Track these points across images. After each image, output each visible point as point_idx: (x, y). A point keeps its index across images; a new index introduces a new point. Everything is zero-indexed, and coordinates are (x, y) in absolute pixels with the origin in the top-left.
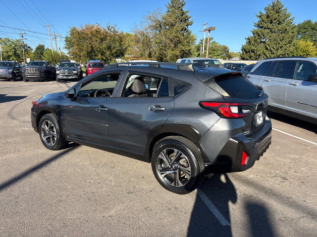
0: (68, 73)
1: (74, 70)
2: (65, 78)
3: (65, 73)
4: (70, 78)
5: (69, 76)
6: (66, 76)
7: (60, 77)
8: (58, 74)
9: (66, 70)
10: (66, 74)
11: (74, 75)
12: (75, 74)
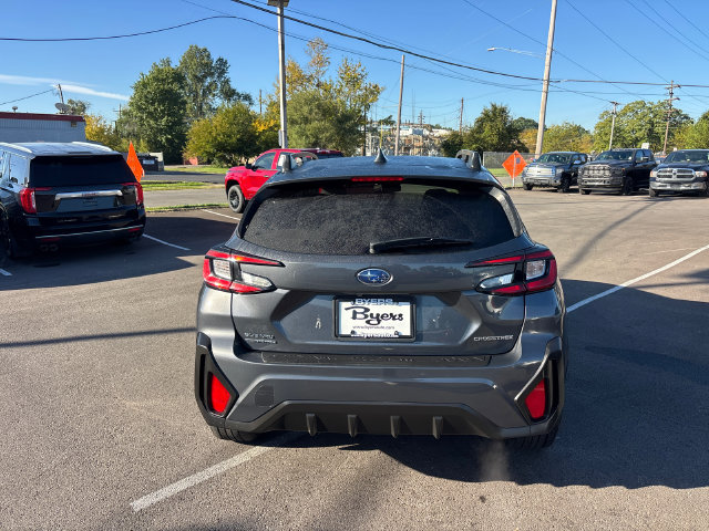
0: (678, 177)
1: (696, 169)
2: (669, 188)
3: (670, 177)
4: (682, 188)
5: (679, 183)
6: (672, 183)
7: (656, 185)
8: (654, 180)
9: (675, 170)
10: (674, 179)
11: (693, 182)
12: (697, 180)
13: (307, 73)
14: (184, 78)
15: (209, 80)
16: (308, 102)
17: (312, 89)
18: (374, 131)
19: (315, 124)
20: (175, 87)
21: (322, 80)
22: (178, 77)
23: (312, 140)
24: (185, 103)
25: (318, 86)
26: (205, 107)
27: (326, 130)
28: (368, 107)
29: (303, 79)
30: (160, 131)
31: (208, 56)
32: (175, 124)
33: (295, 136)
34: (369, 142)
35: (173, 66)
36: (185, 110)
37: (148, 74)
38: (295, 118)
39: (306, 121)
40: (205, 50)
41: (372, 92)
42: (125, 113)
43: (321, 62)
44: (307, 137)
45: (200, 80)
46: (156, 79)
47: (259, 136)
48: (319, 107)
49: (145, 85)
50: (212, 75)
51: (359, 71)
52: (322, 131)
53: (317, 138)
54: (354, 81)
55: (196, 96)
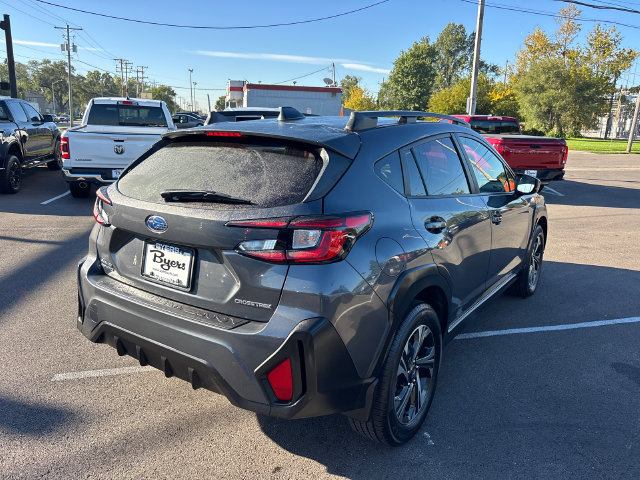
13: (553, 41)
14: (437, 53)
15: (461, 53)
16: (546, 70)
17: (555, 57)
18: (624, 99)
19: (552, 92)
20: (428, 62)
21: (570, 47)
22: (432, 53)
23: (545, 108)
24: (435, 75)
25: (564, 54)
26: (453, 78)
27: (563, 98)
28: (617, 74)
29: (548, 47)
30: (411, 101)
31: (463, 32)
32: (423, 94)
33: (527, 105)
34: (616, 111)
35: (431, 44)
36: (433, 82)
37: (407, 51)
38: (531, 87)
39: (542, 89)
40: (461, 26)
41: (625, 59)
42: (385, 85)
43: (571, 29)
44: (540, 105)
45: (451, 54)
46: (413, 55)
47: (494, 105)
48: (558, 75)
49: (403, 61)
50: (464, 49)
51: (613, 36)
52: (555, 99)
53: (551, 107)
54: (604, 48)
55: (447, 69)
